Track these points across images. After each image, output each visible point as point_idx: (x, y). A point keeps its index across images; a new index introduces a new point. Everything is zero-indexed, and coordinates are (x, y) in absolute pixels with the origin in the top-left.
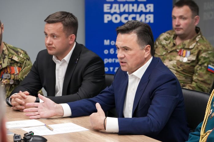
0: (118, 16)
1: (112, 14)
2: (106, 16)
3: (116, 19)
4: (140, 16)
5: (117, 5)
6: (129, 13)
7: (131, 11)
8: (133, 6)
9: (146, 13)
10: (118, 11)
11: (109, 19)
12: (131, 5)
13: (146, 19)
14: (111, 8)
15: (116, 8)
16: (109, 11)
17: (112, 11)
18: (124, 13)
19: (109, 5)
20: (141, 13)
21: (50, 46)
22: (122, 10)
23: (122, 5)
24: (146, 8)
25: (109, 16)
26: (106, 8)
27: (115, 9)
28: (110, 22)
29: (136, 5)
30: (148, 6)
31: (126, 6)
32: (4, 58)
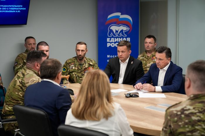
0: (114, 44)
1: (111, 43)
2: (108, 44)
3: (113, 45)
5: (113, 39)
8: (121, 39)
10: (114, 42)
11: (110, 45)
12: (119, 38)
14: (110, 40)
15: (113, 40)
16: (109, 41)
17: (111, 41)
18: (117, 42)
19: (110, 39)
21: (122, 56)
22: (116, 41)
23: (115, 39)
25: (110, 44)
26: (108, 40)
27: (112, 40)
28: (110, 46)
29: (122, 38)
30: (127, 39)
31: (118, 39)
32: (86, 63)
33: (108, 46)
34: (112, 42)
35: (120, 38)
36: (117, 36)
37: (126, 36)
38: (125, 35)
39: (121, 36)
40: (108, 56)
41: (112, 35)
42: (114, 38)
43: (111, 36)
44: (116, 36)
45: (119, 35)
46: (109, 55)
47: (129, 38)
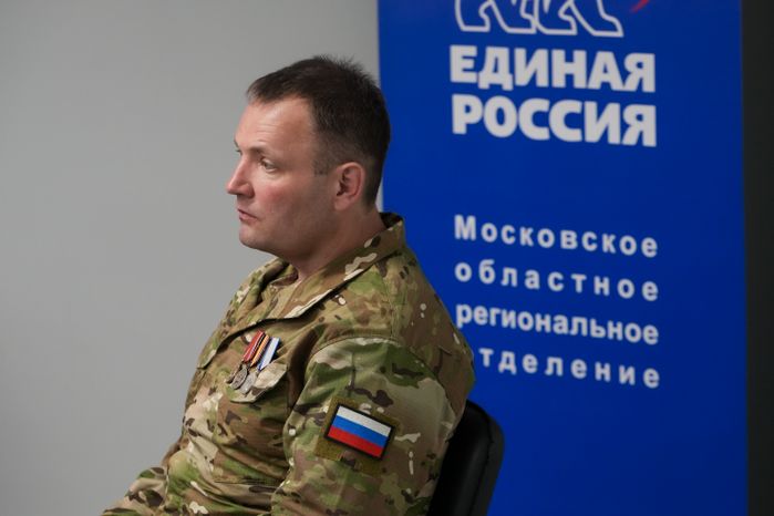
2: (459, 101)
4: (600, 112)
6: (553, 95)
7: (559, 82)
8: (569, 58)
9: (625, 99)
11: (474, 118)
12: (559, 55)
13: (624, 127)
14: (479, 64)
15: (498, 67)
16: (470, 78)
19: (472, 51)
20: (604, 96)
24: (624, 74)
25: (473, 101)
27: (496, 70)
28: (478, 129)
29: (580, 56)
30: (631, 60)
33: (459, 127)
34: (496, 90)
35: (568, 46)
36: (535, 21)
37: (619, 33)
38: (612, 27)
39: (573, 32)
40: (459, 219)
41: (489, 11)
42: (512, 43)
43: (486, 28)
44: (527, 24)
45: (550, 19)
46: (472, 220)
47: (649, 60)
